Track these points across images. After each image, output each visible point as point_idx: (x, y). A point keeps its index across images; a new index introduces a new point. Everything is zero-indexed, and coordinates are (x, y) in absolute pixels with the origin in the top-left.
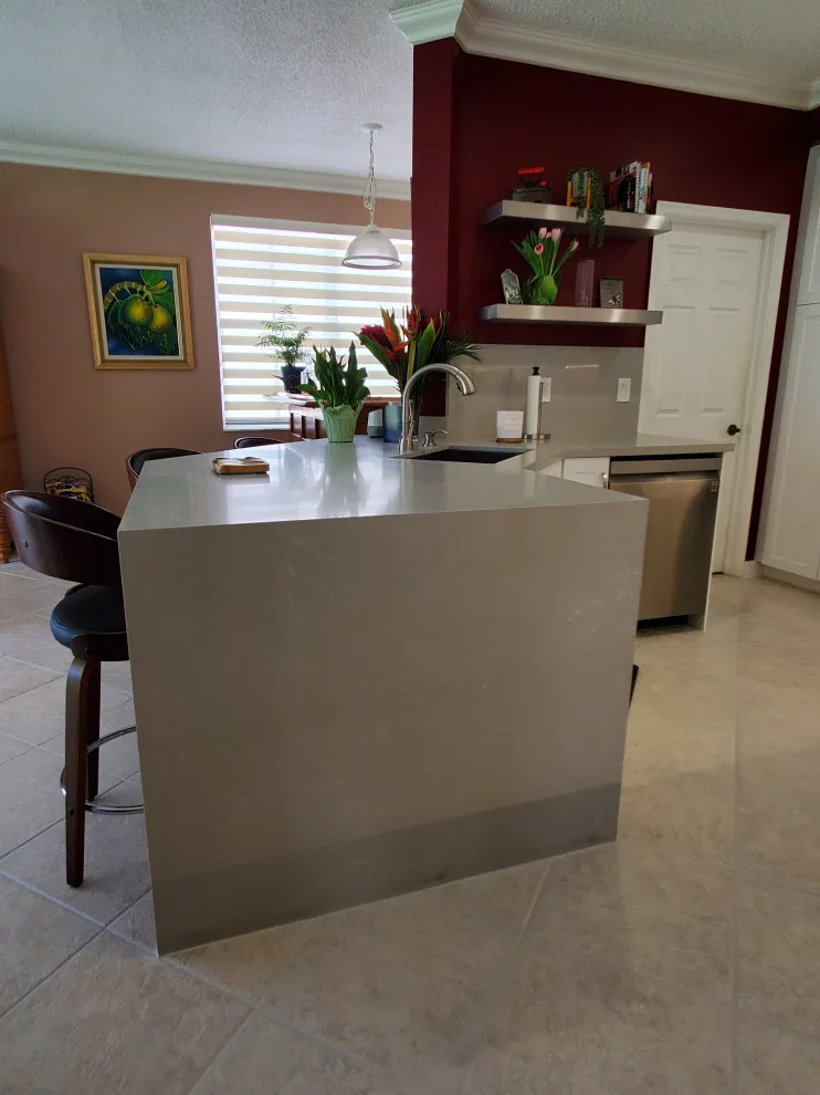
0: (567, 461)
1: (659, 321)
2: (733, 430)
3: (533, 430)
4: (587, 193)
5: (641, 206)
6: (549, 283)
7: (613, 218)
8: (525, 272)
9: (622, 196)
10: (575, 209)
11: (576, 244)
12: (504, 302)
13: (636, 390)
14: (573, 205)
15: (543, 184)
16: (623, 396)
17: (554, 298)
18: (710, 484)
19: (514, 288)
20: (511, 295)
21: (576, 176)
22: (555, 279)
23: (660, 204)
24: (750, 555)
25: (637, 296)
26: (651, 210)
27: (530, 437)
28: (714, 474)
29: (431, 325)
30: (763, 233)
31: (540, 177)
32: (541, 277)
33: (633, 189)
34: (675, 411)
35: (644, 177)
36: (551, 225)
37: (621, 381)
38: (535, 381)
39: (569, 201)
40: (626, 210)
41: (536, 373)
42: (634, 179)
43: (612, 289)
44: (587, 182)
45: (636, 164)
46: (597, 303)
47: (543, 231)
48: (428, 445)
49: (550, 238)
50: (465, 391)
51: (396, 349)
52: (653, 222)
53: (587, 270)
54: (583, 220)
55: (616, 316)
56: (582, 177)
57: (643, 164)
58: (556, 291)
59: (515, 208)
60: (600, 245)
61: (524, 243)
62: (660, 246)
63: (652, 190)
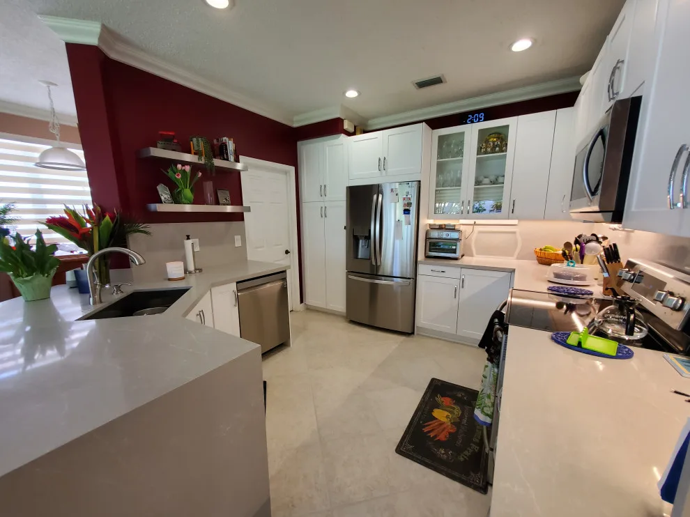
1: (249, 211)
2: (287, 252)
3: (191, 267)
4: (202, 148)
5: (232, 158)
6: (188, 193)
7: (218, 162)
8: (172, 186)
9: (221, 152)
10: (197, 157)
11: (200, 174)
12: (162, 203)
13: (244, 240)
14: (195, 154)
15: (175, 141)
16: (238, 243)
17: (192, 200)
18: (283, 284)
19: (166, 194)
20: (165, 198)
21: (195, 139)
22: (191, 190)
23: (241, 157)
24: (302, 301)
25: (237, 199)
26: (237, 160)
27: (190, 272)
28: (284, 279)
29: (107, 218)
30: (286, 173)
31: (174, 137)
32: (183, 189)
33: (226, 149)
34: (263, 247)
35: (231, 146)
36: (184, 163)
37: (236, 237)
38: (188, 243)
39: (193, 151)
40: (224, 159)
41: (188, 238)
42: (226, 145)
43: (224, 195)
44: (201, 143)
45: (224, 138)
46: (217, 203)
47: (179, 166)
48: (117, 294)
49: (184, 170)
50: (137, 263)
51: (81, 232)
52: (239, 166)
53: (209, 186)
54: (202, 162)
55: (229, 209)
56: (198, 141)
57: (230, 138)
58: (193, 197)
59: (158, 152)
60: (214, 175)
61: (169, 170)
62: (244, 178)
63: (235, 151)
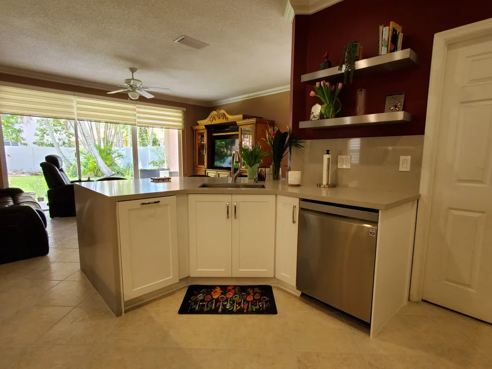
0: (279, 197)
11: (340, 85)
16: (404, 167)
20: (314, 117)
37: (402, 157)
41: (328, 153)
43: (394, 100)
47: (317, 84)
